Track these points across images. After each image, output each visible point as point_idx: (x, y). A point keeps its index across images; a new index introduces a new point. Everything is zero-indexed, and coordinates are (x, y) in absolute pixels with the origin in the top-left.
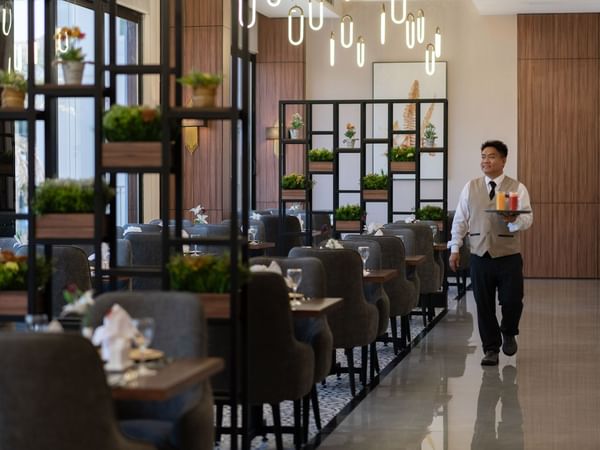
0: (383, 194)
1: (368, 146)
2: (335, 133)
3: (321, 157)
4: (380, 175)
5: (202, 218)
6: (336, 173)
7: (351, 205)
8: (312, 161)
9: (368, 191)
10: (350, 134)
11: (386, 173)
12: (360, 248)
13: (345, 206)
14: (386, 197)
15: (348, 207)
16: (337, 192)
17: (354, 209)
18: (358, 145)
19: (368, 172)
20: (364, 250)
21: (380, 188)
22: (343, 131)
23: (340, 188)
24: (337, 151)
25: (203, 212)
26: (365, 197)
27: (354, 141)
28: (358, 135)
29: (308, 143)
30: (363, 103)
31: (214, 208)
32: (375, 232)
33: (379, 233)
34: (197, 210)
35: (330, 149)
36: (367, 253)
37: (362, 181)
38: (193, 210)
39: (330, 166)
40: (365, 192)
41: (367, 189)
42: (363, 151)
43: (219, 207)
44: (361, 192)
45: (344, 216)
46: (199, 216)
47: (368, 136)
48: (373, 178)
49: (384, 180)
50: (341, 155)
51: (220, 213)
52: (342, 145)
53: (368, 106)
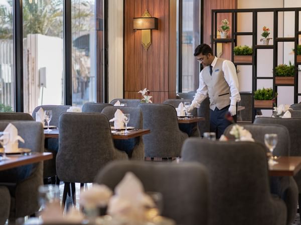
0: (291, 80)
1: (280, 44)
2: (254, 34)
3: (243, 52)
4: (289, 65)
5: (148, 99)
6: (254, 64)
7: (266, 88)
8: (236, 55)
9: (279, 78)
10: (265, 35)
11: (293, 64)
12: (267, 136)
13: (262, 89)
14: (293, 83)
15: (264, 89)
16: (255, 78)
17: (268, 91)
18: (271, 43)
19: (279, 63)
20: (271, 139)
21: (288, 75)
22: (260, 32)
23: (258, 76)
24: (256, 47)
25: (148, 93)
26: (277, 82)
27: (268, 39)
28: (271, 36)
29: (234, 41)
30: (276, 11)
31: (162, 90)
32: (283, 113)
33: (288, 115)
34: (144, 92)
35: (250, 46)
36: (275, 142)
37: (275, 70)
38: (141, 92)
39: (250, 59)
40: (276, 78)
41: (278, 76)
42: (275, 48)
43: (166, 90)
44: (273, 78)
45: (261, 97)
46: (145, 97)
47: (280, 36)
48: (283, 67)
49: (292, 69)
50: (258, 50)
51: (167, 93)
52: (259, 43)
53: (280, 13)
